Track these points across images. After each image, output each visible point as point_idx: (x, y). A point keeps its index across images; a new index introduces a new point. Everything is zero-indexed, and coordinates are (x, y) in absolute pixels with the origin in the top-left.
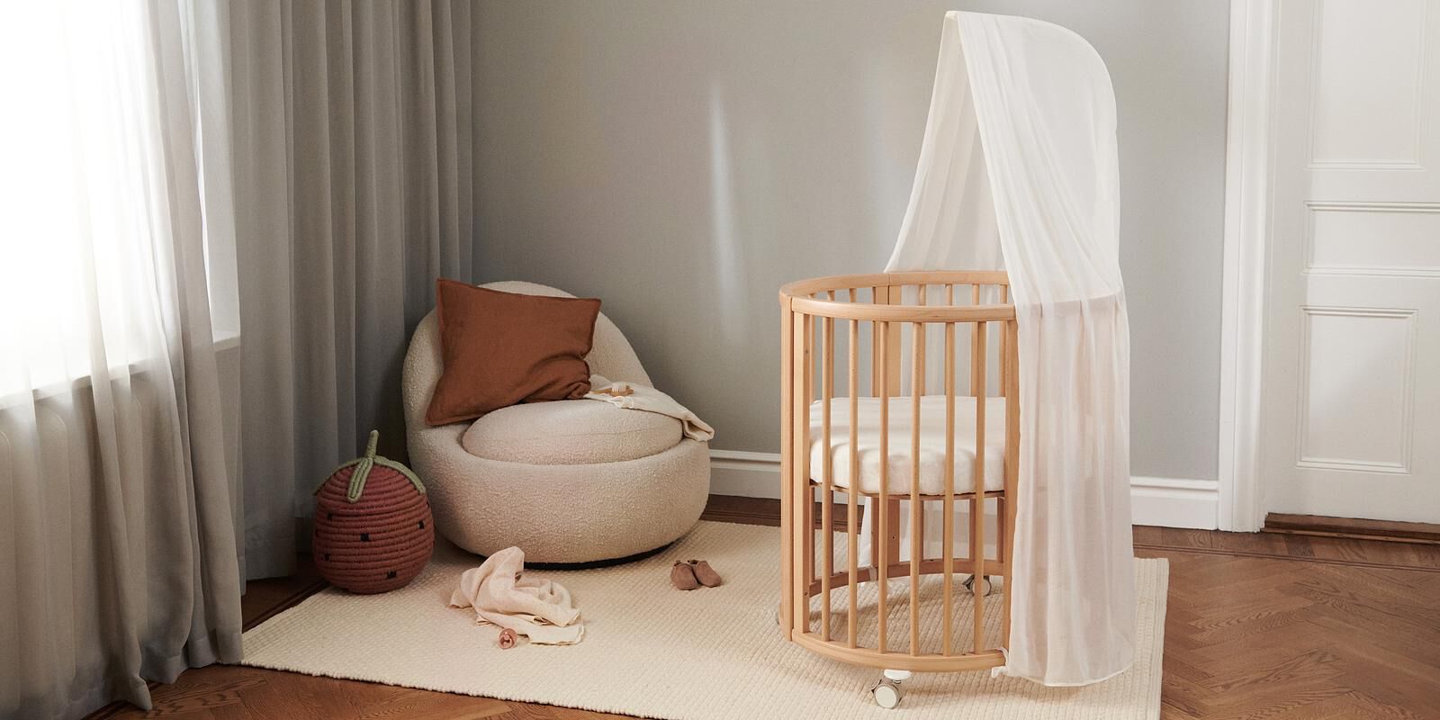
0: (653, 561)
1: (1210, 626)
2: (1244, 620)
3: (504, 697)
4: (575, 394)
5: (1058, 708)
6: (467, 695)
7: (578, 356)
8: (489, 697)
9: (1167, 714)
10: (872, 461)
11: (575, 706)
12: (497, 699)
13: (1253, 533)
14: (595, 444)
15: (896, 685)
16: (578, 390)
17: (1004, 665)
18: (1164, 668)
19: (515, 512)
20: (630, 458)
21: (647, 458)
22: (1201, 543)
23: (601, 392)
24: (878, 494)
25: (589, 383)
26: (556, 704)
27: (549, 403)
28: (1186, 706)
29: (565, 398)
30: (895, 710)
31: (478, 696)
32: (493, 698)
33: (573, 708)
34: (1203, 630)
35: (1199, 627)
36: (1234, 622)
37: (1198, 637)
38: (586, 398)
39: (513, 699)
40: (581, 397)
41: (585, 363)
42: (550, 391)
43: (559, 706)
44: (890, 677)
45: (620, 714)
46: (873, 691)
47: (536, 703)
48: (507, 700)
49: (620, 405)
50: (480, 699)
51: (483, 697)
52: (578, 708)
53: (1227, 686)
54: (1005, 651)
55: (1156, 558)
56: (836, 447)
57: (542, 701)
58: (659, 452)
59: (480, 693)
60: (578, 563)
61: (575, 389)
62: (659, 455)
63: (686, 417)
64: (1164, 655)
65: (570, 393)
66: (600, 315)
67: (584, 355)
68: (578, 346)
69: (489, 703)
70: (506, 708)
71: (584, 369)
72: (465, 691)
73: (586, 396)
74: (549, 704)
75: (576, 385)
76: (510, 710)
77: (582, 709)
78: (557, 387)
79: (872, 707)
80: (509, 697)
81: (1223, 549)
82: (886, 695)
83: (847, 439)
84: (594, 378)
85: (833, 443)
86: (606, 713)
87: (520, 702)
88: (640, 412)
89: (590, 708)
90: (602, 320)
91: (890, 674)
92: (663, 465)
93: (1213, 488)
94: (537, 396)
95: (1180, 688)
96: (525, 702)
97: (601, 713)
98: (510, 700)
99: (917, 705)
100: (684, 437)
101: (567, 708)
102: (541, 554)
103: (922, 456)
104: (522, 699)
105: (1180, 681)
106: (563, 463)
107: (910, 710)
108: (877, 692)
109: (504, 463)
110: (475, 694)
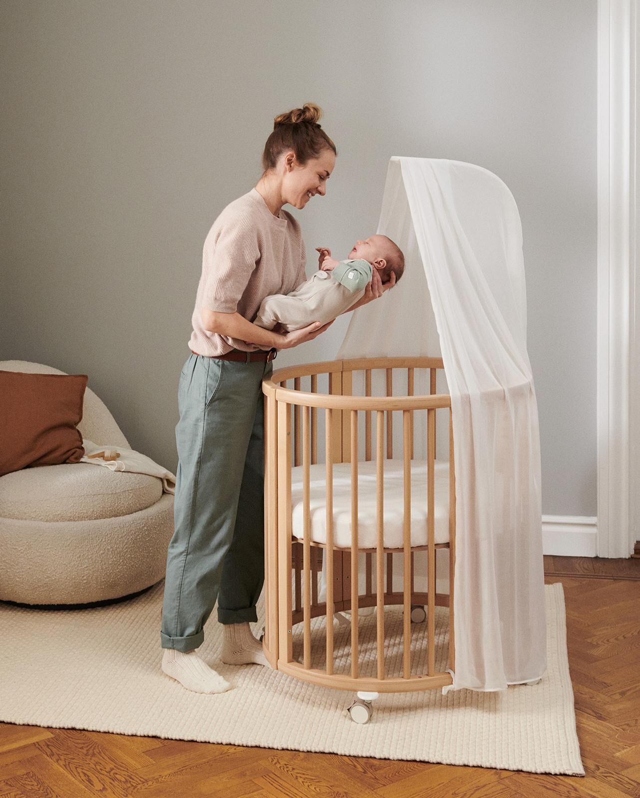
0: (143, 600)
1: (602, 642)
2: (630, 635)
3: (46, 725)
4: (72, 458)
5: (496, 718)
6: (15, 724)
7: (71, 426)
8: (33, 726)
9: (580, 718)
10: (344, 521)
11: (106, 730)
12: (40, 726)
13: (626, 559)
14: (96, 503)
15: (368, 705)
16: (75, 455)
17: (452, 684)
18: (572, 680)
19: (31, 563)
20: (124, 514)
21: (137, 513)
22: (586, 569)
23: (94, 457)
24: (350, 548)
25: (82, 448)
26: (90, 729)
27: (51, 467)
28: (593, 711)
29: (64, 462)
30: (367, 725)
31: (24, 725)
32: (36, 726)
33: (105, 732)
34: (597, 646)
35: (595, 643)
36: (621, 638)
37: (596, 652)
38: (82, 462)
39: (54, 726)
40: (77, 461)
41: (78, 431)
42: (52, 456)
43: (93, 731)
44: (363, 698)
45: (145, 736)
46: (349, 710)
47: (73, 729)
48: (48, 727)
49: (113, 468)
50: (26, 727)
51: (28, 725)
52: (109, 732)
53: (623, 694)
54: (452, 673)
55: (552, 584)
56: (315, 509)
57: (78, 727)
58: (146, 508)
59: (26, 722)
60: (83, 604)
61: (72, 455)
62: (146, 510)
63: (166, 476)
64: (570, 669)
65: (68, 458)
66: (87, 388)
67: (77, 424)
68: (71, 417)
69: (35, 729)
70: (49, 735)
71: (77, 437)
72: (13, 721)
73: (82, 460)
74: (84, 730)
75: (73, 451)
76: (52, 736)
77: (113, 733)
78: (57, 454)
79: (348, 721)
80: (50, 724)
81: (604, 574)
82: (360, 713)
83: (324, 503)
84: (86, 444)
85: (312, 507)
86: (132, 735)
87: (60, 728)
88: (130, 474)
89: (119, 732)
90: (89, 393)
91: (362, 695)
92: (151, 519)
93: (593, 522)
94: (42, 461)
95: (587, 696)
96: (64, 728)
97: (128, 736)
98: (51, 727)
99: (384, 720)
100: (164, 492)
101: (100, 732)
102: (52, 598)
103: (386, 516)
104: (61, 726)
105: (587, 690)
106: (68, 521)
107: (378, 724)
108: (352, 711)
109: (20, 521)
110: (21, 723)
